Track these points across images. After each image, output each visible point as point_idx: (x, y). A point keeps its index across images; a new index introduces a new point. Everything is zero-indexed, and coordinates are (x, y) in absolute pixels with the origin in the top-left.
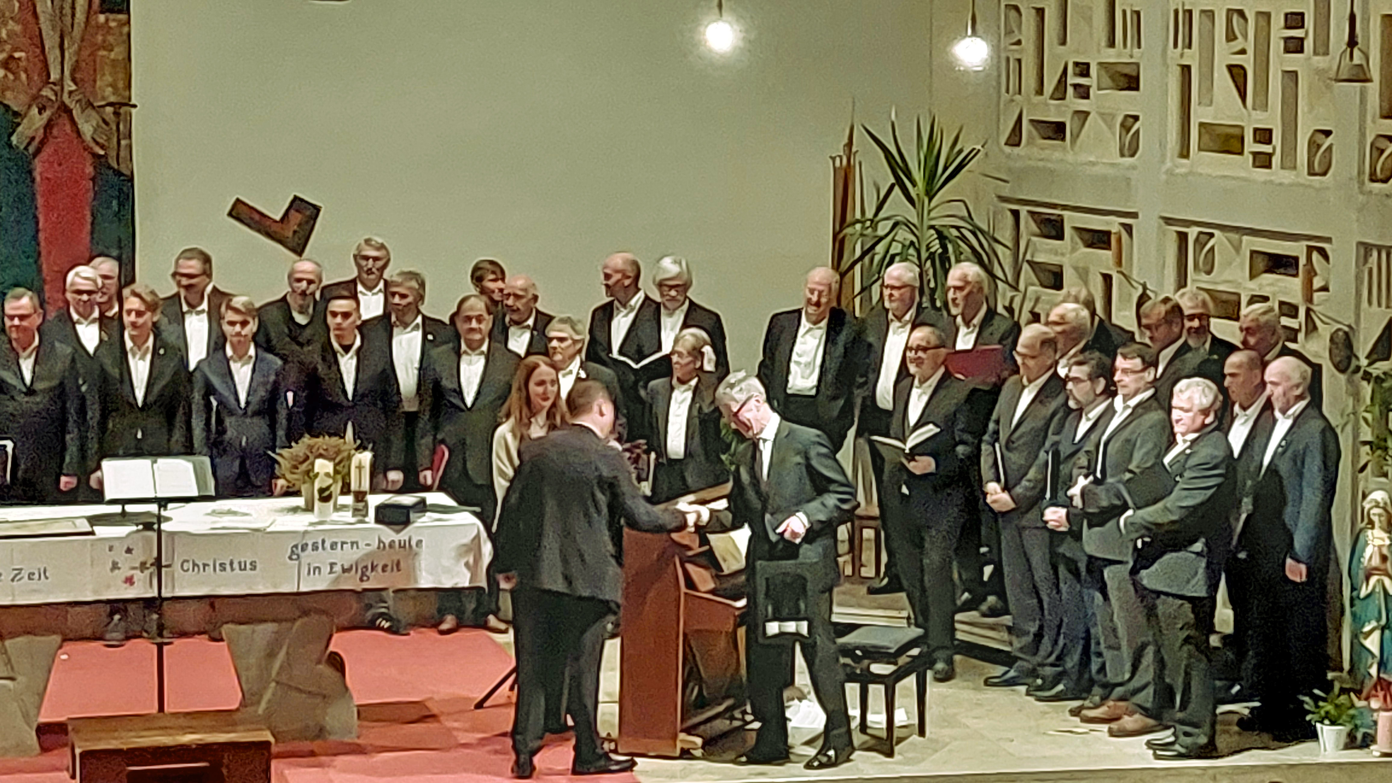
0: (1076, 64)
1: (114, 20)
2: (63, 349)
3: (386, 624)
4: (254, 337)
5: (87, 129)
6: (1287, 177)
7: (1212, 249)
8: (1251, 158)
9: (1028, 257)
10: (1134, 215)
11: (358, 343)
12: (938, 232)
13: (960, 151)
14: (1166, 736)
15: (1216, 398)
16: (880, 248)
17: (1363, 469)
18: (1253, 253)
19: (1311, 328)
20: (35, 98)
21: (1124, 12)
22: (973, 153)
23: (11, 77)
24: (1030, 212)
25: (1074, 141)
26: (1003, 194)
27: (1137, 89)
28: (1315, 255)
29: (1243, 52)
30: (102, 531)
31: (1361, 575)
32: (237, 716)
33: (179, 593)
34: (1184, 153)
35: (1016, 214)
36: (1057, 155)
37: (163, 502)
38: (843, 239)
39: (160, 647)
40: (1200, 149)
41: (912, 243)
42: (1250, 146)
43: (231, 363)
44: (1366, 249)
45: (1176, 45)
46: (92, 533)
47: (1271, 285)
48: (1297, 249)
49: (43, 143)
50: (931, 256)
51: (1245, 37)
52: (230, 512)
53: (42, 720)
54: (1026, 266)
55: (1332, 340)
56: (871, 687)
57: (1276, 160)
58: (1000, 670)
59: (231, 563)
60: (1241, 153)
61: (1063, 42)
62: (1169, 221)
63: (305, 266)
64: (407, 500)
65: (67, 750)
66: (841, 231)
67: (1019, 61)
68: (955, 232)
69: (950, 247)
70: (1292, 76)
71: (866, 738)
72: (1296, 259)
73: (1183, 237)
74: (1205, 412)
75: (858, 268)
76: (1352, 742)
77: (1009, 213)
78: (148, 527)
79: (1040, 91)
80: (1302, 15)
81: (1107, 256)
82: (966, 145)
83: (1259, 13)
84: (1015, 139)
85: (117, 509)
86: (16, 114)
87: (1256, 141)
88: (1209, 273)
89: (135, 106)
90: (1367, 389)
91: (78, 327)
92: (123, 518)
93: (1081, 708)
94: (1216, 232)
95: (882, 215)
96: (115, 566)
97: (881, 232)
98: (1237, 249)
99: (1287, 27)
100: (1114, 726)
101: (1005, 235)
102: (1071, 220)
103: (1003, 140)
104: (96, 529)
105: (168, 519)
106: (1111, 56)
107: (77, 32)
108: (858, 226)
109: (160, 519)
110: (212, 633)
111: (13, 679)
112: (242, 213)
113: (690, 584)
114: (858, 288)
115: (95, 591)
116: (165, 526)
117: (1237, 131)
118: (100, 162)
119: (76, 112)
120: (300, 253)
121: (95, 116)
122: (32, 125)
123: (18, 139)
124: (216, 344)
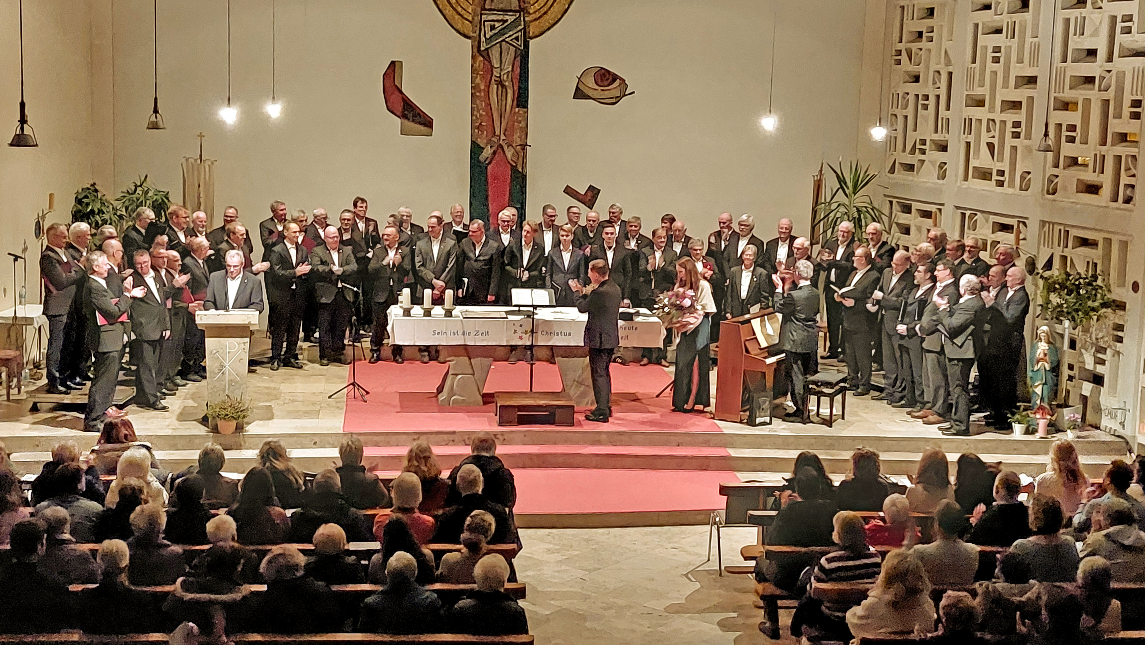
0: (921, 140)
1: (522, 111)
2: (495, 244)
3: (620, 361)
4: (572, 241)
5: (509, 155)
6: (1010, 191)
7: (976, 220)
8: (995, 182)
9: (895, 221)
10: (943, 205)
11: (614, 245)
12: (857, 209)
13: (869, 175)
14: (947, 425)
16: (832, 215)
17: (1038, 317)
18: (994, 222)
20: (489, 141)
21: (942, 119)
22: (874, 176)
24: (898, 202)
25: (918, 172)
26: (886, 194)
27: (946, 151)
28: (1021, 225)
29: (993, 137)
30: (511, 317)
31: (1035, 361)
32: (561, 395)
33: (539, 344)
34: (966, 179)
35: (891, 202)
36: (911, 178)
37: (535, 307)
38: (816, 211)
39: (532, 365)
40: (973, 177)
41: (846, 213)
42: (995, 177)
43: (562, 252)
44: (1043, 223)
45: (964, 133)
46: (507, 318)
47: (1001, 236)
48: (1013, 222)
49: (492, 159)
50: (854, 218)
51: (995, 130)
53: (484, 392)
54: (894, 225)
55: (1027, 261)
56: (822, 398)
57: (1006, 184)
59: (561, 333)
60: (991, 180)
61: (915, 130)
62: (958, 208)
63: (592, 214)
64: (632, 311)
65: (494, 404)
66: (816, 206)
67: (896, 138)
68: (864, 209)
69: (862, 216)
70: (1014, 148)
71: (819, 419)
72: (1012, 226)
73: (964, 215)
75: (822, 223)
76: (1027, 432)
77: (888, 202)
78: (529, 316)
79: (904, 150)
80: (1020, 122)
81: (930, 221)
82: (871, 173)
83: (1001, 121)
84: (892, 170)
85: (517, 309)
87: (998, 175)
88: (974, 230)
90: (1041, 282)
91: (502, 235)
92: (519, 312)
93: (911, 411)
94: (978, 213)
95: (833, 201)
96: (515, 331)
97: (832, 208)
98: (987, 221)
99: (1013, 127)
100: (925, 420)
101: (886, 211)
102: (915, 206)
103: (887, 170)
104: (508, 316)
105: (537, 314)
106: (936, 137)
107: (507, 115)
108: (823, 205)
109: (534, 313)
110: (551, 361)
111: (473, 374)
112: (569, 191)
113: (747, 351)
114: (821, 231)
115: (507, 341)
116: (535, 317)
117: (989, 171)
118: (514, 169)
119: (505, 147)
120: (591, 209)
121: (513, 150)
122: (487, 152)
123: (482, 158)
124: (557, 244)
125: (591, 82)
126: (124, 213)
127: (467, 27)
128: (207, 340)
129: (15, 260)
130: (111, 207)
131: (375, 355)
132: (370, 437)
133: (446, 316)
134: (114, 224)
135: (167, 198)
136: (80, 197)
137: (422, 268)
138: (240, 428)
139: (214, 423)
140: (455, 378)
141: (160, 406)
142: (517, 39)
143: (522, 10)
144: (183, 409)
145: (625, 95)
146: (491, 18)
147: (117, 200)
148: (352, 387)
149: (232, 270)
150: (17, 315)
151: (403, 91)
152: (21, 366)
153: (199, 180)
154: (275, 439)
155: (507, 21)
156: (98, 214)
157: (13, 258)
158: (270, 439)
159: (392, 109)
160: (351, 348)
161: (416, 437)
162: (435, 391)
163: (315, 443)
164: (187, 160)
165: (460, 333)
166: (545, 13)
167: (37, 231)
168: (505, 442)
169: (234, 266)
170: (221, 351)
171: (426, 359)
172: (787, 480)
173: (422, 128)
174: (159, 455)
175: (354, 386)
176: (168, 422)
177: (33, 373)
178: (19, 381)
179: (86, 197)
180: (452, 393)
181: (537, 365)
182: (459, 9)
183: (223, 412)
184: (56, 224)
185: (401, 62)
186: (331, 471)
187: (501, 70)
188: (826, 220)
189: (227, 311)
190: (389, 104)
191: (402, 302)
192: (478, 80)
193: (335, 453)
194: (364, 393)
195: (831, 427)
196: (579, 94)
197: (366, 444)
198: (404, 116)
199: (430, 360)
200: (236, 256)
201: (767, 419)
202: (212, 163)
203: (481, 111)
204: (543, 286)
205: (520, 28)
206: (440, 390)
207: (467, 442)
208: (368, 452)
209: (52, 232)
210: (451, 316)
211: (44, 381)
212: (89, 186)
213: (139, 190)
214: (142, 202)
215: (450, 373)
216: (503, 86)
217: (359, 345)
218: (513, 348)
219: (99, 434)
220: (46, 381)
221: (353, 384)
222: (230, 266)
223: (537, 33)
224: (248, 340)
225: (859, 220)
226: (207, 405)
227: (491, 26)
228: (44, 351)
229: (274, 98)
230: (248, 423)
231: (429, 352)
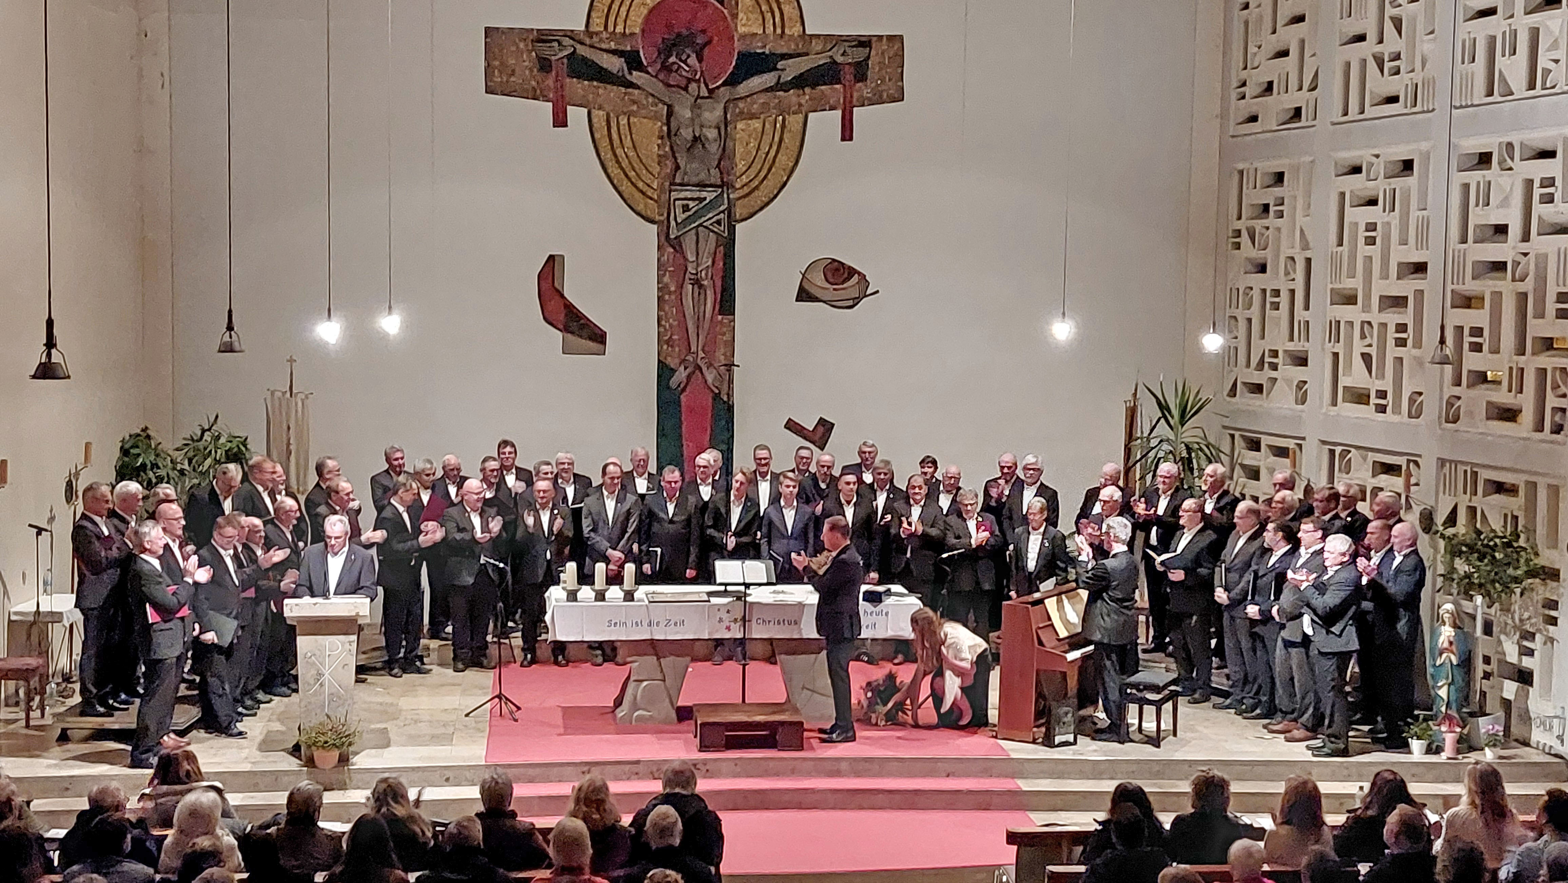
0: (1270, 350)
1: (726, 320)
2: (692, 499)
3: (866, 659)
4: (797, 495)
5: (710, 378)
6: (1396, 418)
7: (1350, 459)
8: (1374, 407)
9: (1239, 461)
10: (1303, 439)
11: (855, 499)
12: (1186, 445)
13: (1200, 399)
14: (1318, 742)
15: (1350, 545)
16: (1152, 454)
17: (1439, 591)
18: (1374, 462)
19: (1409, 507)
20: (683, 361)
21: (1299, 322)
22: (1208, 401)
23: (670, 349)
24: (1242, 436)
25: (1268, 394)
26: (1226, 424)
27: (1306, 365)
28: (1411, 464)
29: (1370, 345)
30: (714, 600)
31: (1437, 653)
32: (785, 707)
33: (754, 636)
34: (1334, 403)
35: (1232, 436)
36: (1258, 403)
37: (747, 586)
38: (1130, 449)
39: (744, 666)
40: (1344, 401)
41: (1171, 452)
42: (1374, 400)
43: (784, 510)
44: (1442, 462)
45: (1330, 341)
46: (709, 601)
47: (1385, 481)
48: (1401, 461)
49: (687, 384)
50: (1182, 459)
51: (1372, 337)
52: (783, 592)
53: (680, 704)
54: (1238, 468)
55: (1421, 514)
56: (1145, 706)
57: (1389, 409)
58: (1221, 700)
59: (784, 621)
60: (1368, 403)
61: (1263, 338)
62: (1324, 442)
63: (826, 457)
64: (881, 589)
65: (693, 722)
66: (1129, 443)
67: (1237, 349)
68: (1196, 446)
69: (1193, 455)
70: (1399, 360)
71: (1141, 736)
72: (1400, 467)
73: (1332, 452)
74: (1344, 554)
75: (1138, 465)
76: (1429, 751)
77: (1228, 436)
78: (739, 598)
79: (1248, 365)
80: (1406, 325)
81: (1287, 461)
82: (1203, 396)
83: (1380, 324)
84: (1233, 392)
85: (722, 588)
86: (672, 369)
87: (1377, 397)
88: (1348, 473)
89: (738, 366)
90: (1442, 543)
91: (701, 488)
92: (725, 593)
93: (1269, 724)
94: (1353, 450)
95: (1153, 435)
96: (721, 620)
97: (1152, 445)
98: (1365, 459)
99: (1397, 332)
100: (1288, 735)
101: (1226, 448)
102: (1265, 441)
103: (1225, 393)
104: (712, 599)
105: (750, 595)
106: (1291, 346)
107: (706, 325)
108: (1139, 441)
109: (746, 595)
110: (771, 659)
111: (664, 681)
112: (792, 426)
113: (1041, 643)
114: (1138, 477)
115: (709, 634)
116: (748, 599)
117: (1366, 392)
118: (717, 397)
119: (704, 369)
120: (822, 449)
121: (715, 371)
122: (681, 374)
123: (673, 382)
124: (775, 498)
125: (819, 279)
126: (186, 467)
127: (652, 208)
128: (299, 638)
129: (39, 534)
130: (169, 458)
131: (529, 656)
132: (522, 770)
133: (625, 600)
134: (172, 481)
135: (245, 446)
136: (127, 446)
137: (592, 534)
138: (344, 760)
139: (308, 753)
140: (638, 687)
141: (235, 731)
142: (719, 222)
143: (725, 185)
144: (266, 735)
145: (866, 296)
146: (683, 195)
147: (177, 449)
148: (497, 700)
149: (333, 542)
150: (41, 609)
151: (566, 295)
152: (45, 679)
153: (288, 421)
154: (394, 775)
155: (705, 199)
156: (152, 469)
157: (35, 530)
158: (386, 775)
159: (550, 320)
160: (496, 646)
161: (586, 769)
162: (612, 704)
163: (447, 780)
164: (273, 393)
165: (645, 624)
166: (757, 188)
167: (68, 494)
168: (709, 774)
169: (336, 538)
170: (318, 653)
171: (600, 660)
172: (1100, 823)
173: (591, 344)
174: (234, 799)
175: (500, 699)
176: (245, 753)
177: (61, 688)
178: (42, 701)
179: (135, 446)
180: (635, 707)
181: (752, 666)
182: (640, 185)
183: (322, 739)
184: (95, 483)
185: (563, 257)
186: (469, 819)
187: (698, 265)
188: (1143, 460)
189: (327, 598)
190: (546, 314)
191: (565, 582)
192: (666, 279)
193: (474, 792)
194: (514, 709)
195: (1158, 746)
196: (804, 295)
197: (519, 780)
198: (566, 329)
199: (605, 661)
200: (339, 524)
201: (1070, 737)
202: (307, 397)
203: (671, 321)
204: (757, 556)
205: (722, 208)
206: (618, 702)
207: (656, 776)
208: (520, 790)
209: (90, 494)
210: (632, 600)
211: (77, 699)
212: (138, 431)
213: (207, 436)
214: (210, 451)
215: (632, 678)
216: (701, 286)
217: (507, 641)
218: (719, 642)
219: (151, 771)
220: (80, 699)
221: (499, 696)
222: (330, 537)
223: (745, 215)
224: (355, 637)
225: (1190, 460)
226: (299, 728)
227: (683, 206)
228: (77, 657)
229: (390, 307)
230: (356, 753)
231: (603, 650)
